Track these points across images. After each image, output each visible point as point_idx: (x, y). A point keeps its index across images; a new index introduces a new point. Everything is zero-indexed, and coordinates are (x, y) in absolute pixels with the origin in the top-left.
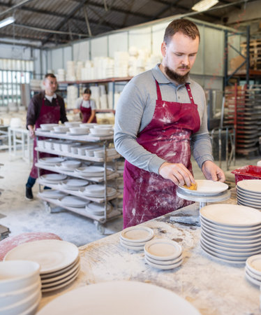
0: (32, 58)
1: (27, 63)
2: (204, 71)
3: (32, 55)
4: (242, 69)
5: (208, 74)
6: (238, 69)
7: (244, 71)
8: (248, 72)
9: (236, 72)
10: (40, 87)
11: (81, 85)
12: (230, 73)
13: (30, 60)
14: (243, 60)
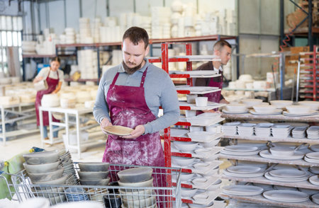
0: (21, 13)
1: (15, 19)
2: (261, 30)
3: (20, 10)
4: (302, 27)
5: (265, 33)
6: (297, 27)
7: (306, 29)
8: (310, 30)
9: (295, 30)
10: (35, 52)
11: (101, 48)
12: (287, 31)
13: (18, 16)
14: (304, 16)
